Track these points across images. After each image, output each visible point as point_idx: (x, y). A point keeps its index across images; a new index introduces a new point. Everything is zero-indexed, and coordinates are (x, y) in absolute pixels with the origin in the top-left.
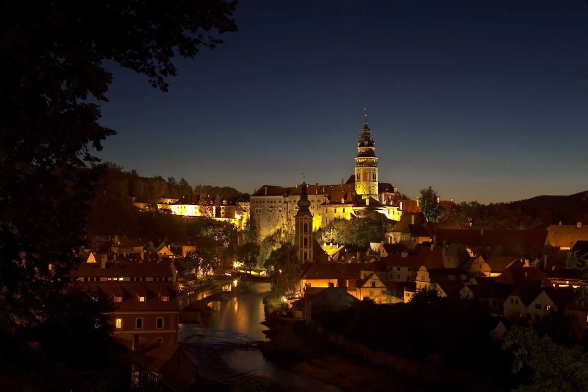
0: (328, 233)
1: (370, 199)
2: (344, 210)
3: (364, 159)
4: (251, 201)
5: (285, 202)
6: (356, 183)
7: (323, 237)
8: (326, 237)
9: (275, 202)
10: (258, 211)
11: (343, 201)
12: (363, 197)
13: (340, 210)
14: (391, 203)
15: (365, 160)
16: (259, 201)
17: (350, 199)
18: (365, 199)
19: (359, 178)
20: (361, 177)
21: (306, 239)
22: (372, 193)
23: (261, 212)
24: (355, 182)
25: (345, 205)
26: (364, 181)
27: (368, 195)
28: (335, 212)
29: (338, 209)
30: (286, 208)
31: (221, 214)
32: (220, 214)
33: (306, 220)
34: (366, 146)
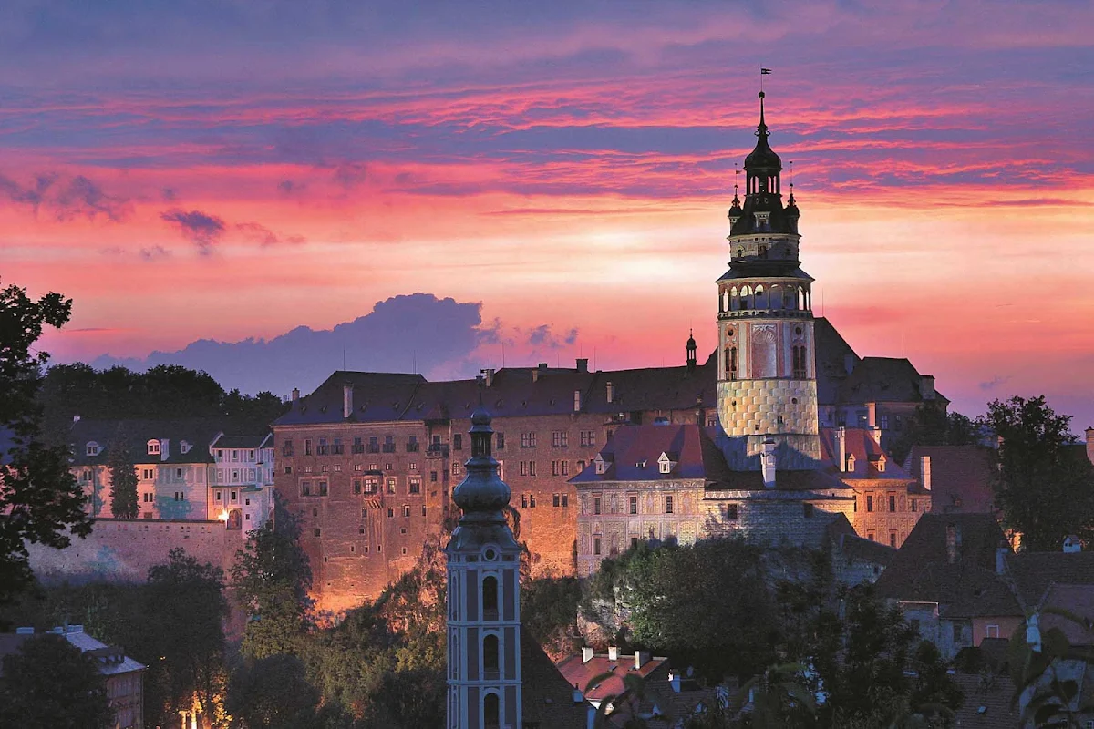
0: (602, 602)
1: (781, 453)
2: (669, 500)
3: (754, 286)
4: (280, 443)
5: (436, 447)
6: (720, 386)
7: (580, 620)
8: (593, 616)
9: (390, 448)
10: (314, 488)
11: (664, 463)
12: (749, 447)
13: (650, 500)
14: (881, 464)
15: (760, 288)
16: (315, 444)
17: (694, 453)
18: (758, 456)
19: (731, 367)
20: (743, 361)
21: (491, 642)
22: (788, 429)
23: (324, 493)
24: (716, 381)
25: (673, 484)
26: (756, 375)
27: (770, 438)
28: (634, 512)
29: (642, 501)
30: (440, 476)
31: (140, 501)
32: (136, 498)
33: (491, 564)
34: (762, 230)
